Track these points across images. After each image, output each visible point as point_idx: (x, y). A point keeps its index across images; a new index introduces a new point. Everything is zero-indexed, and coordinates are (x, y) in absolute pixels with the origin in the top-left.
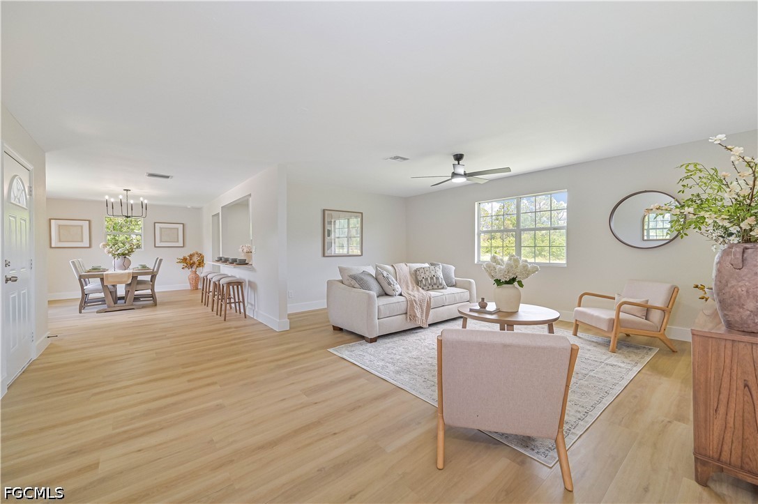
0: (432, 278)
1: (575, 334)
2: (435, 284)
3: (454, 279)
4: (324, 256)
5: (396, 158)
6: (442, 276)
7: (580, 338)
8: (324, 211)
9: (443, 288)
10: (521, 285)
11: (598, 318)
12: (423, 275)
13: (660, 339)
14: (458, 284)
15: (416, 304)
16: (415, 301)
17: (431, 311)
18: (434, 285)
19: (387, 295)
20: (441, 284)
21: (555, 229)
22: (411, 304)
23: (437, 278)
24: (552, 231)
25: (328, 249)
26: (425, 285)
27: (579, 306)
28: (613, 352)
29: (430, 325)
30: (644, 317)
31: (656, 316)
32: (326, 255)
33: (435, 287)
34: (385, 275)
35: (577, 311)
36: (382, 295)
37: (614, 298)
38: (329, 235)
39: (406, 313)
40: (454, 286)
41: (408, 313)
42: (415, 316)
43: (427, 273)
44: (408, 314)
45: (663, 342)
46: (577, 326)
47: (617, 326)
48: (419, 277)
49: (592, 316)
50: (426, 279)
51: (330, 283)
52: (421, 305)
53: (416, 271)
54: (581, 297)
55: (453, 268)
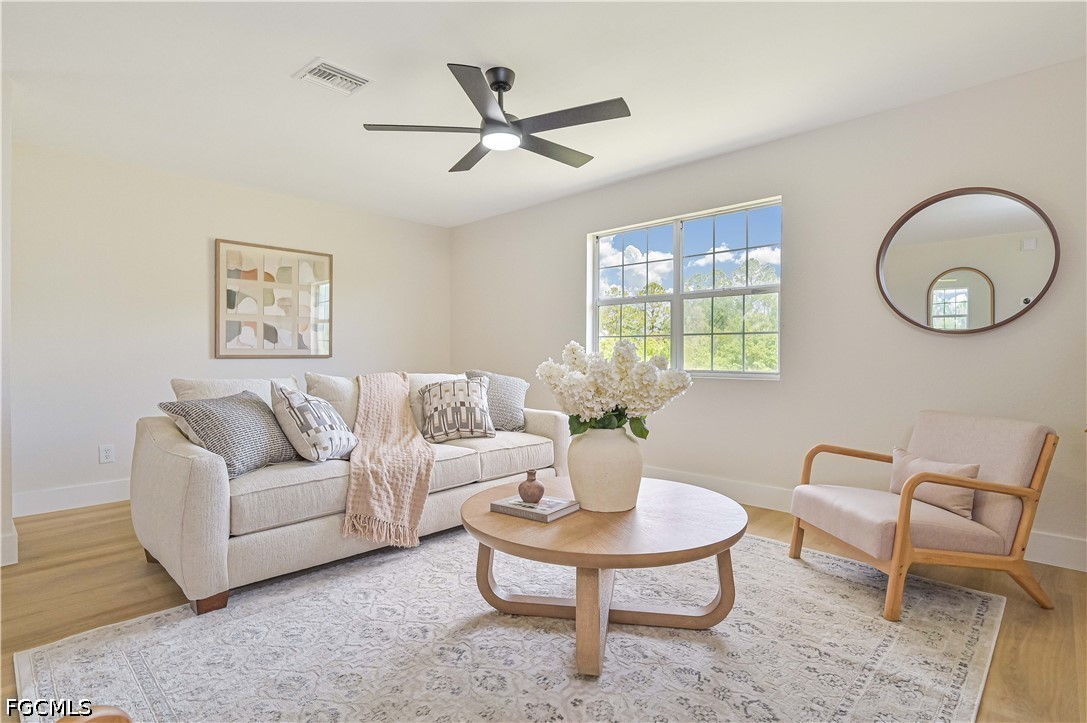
0: (456, 411)
1: (796, 556)
2: (465, 425)
3: (521, 409)
4: (216, 355)
5: (325, 73)
6: (484, 403)
7: (807, 565)
8: (217, 242)
9: (485, 436)
10: (642, 432)
11: (853, 521)
12: (436, 402)
13: (1013, 576)
14: (530, 426)
15: (379, 482)
16: (375, 474)
17: (429, 501)
18: (464, 427)
19: (300, 458)
20: (479, 426)
21: (755, 291)
22: (360, 485)
23: (471, 411)
24: (749, 297)
25: (228, 340)
26: (439, 429)
27: (806, 481)
28: (895, 618)
29: (422, 539)
30: (969, 513)
31: (1000, 512)
32: (222, 352)
33: (465, 432)
34: (296, 403)
35: (800, 496)
36: (287, 460)
37: (889, 460)
38: (231, 304)
39: (344, 512)
40: (522, 428)
41: (352, 511)
42: (370, 518)
43: (447, 397)
44: (349, 511)
45: (1019, 582)
46: (800, 532)
47: (904, 540)
48: (427, 407)
49: (838, 513)
50: (443, 413)
51: (142, 427)
52: (394, 487)
53: (423, 392)
54: (810, 458)
55: (522, 385)
